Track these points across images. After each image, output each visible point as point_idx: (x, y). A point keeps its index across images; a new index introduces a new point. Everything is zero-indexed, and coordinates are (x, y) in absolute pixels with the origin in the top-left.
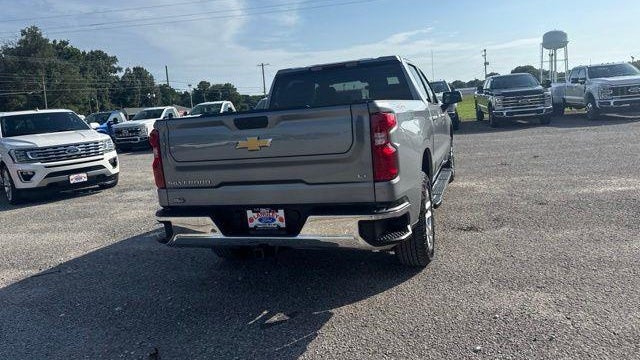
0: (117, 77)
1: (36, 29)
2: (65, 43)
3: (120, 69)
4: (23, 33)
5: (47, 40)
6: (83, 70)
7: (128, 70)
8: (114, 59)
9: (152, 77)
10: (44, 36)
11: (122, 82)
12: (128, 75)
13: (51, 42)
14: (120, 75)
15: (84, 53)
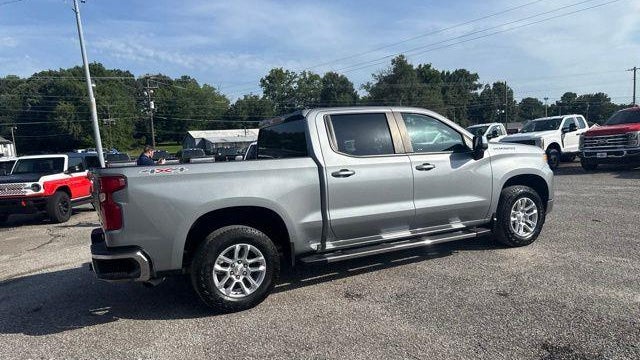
0: (476, 94)
1: (402, 56)
2: (428, 67)
3: (480, 86)
4: (393, 61)
5: (411, 66)
6: (444, 91)
7: (487, 86)
8: (476, 77)
9: (511, 92)
10: (409, 63)
11: (480, 99)
12: (487, 92)
13: (414, 68)
14: (479, 91)
15: (448, 73)
